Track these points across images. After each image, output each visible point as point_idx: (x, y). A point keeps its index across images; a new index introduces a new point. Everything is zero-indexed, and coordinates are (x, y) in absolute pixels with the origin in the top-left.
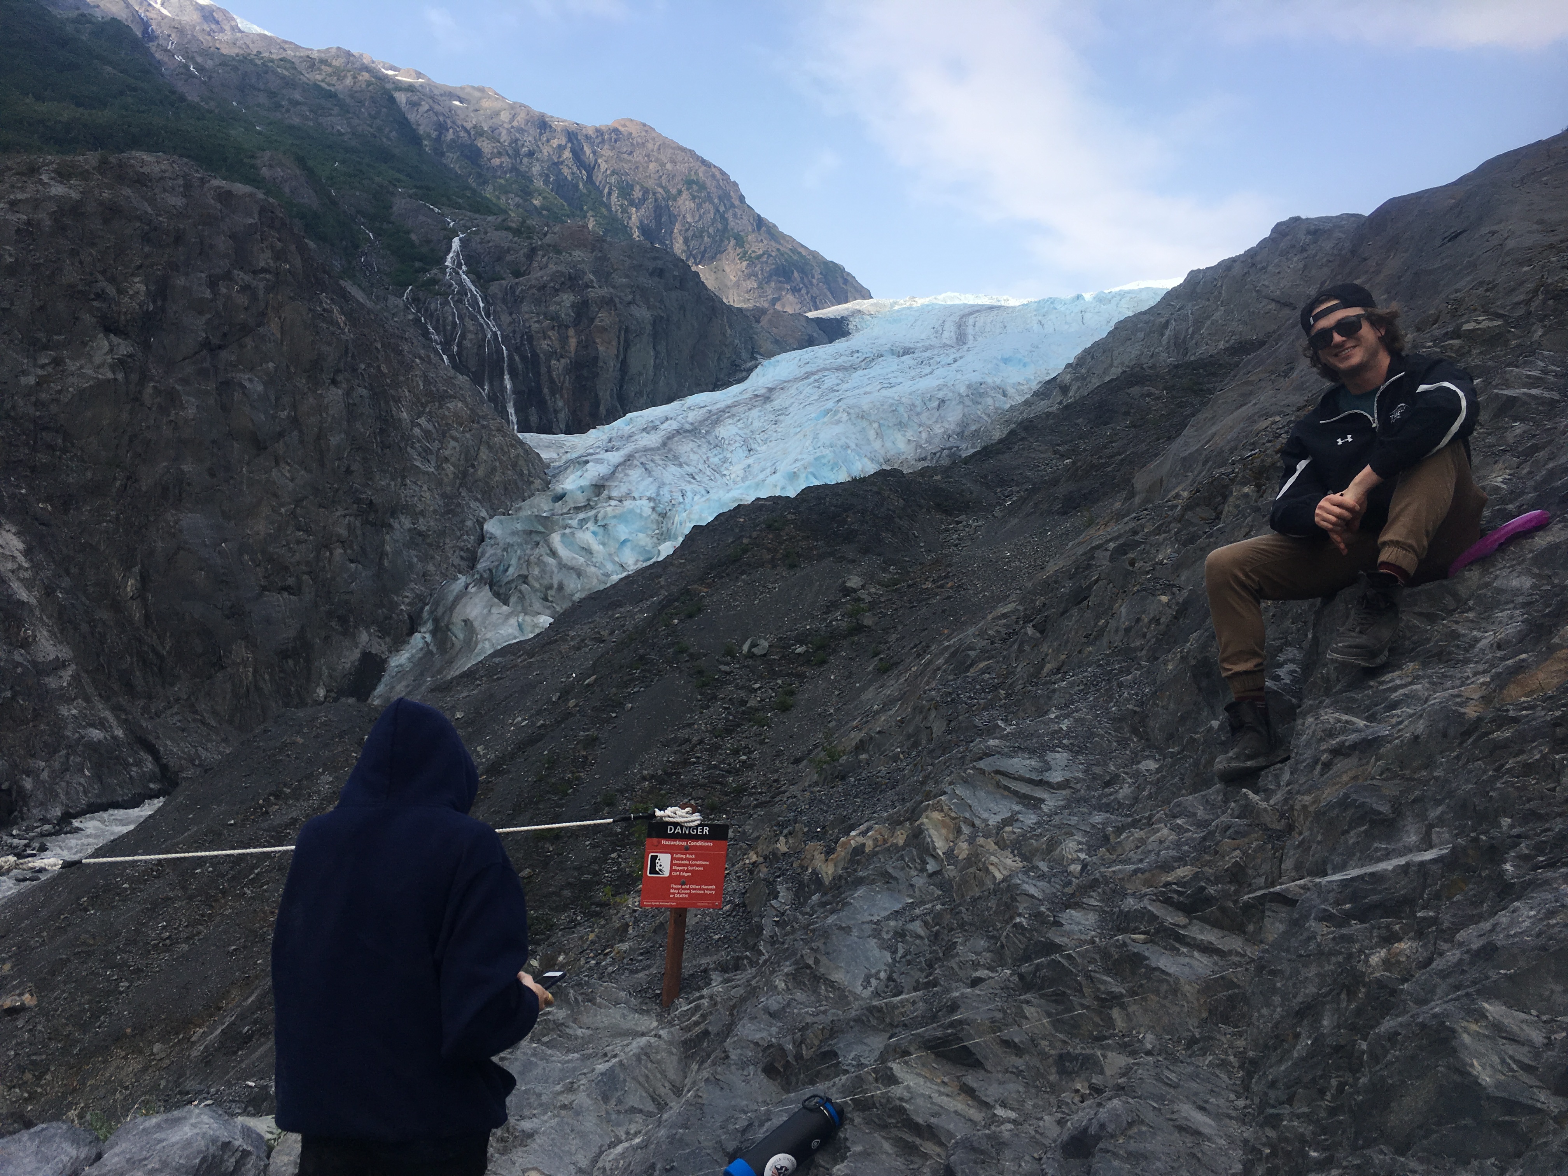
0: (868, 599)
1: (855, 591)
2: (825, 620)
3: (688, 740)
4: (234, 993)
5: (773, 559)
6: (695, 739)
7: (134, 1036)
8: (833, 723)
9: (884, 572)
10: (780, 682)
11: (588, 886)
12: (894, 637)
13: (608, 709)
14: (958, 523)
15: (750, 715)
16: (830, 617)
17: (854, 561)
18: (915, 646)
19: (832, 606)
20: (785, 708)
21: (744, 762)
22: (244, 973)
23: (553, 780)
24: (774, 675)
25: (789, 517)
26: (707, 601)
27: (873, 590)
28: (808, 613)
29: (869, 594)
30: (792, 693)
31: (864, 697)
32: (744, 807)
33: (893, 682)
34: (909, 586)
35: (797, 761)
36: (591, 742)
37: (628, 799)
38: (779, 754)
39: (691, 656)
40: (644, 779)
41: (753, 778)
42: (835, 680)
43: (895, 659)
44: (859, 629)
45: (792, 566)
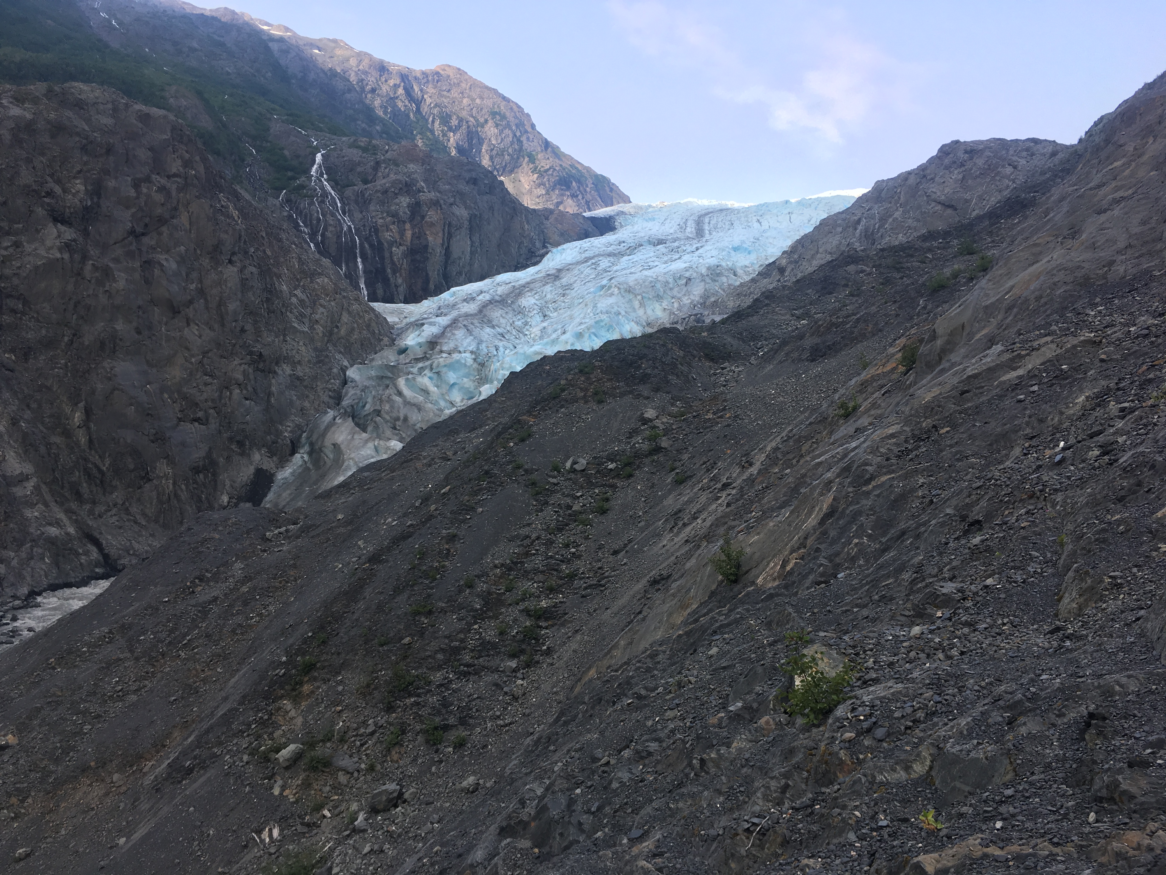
0: (662, 427)
1: (651, 420)
2: (629, 443)
3: (528, 537)
4: (176, 734)
5: (585, 396)
6: (534, 536)
7: (97, 768)
8: (643, 523)
9: (672, 406)
10: (597, 491)
11: (456, 651)
12: (685, 457)
13: (464, 512)
14: (723, 369)
15: (574, 517)
16: (634, 440)
17: (648, 398)
18: (705, 463)
19: (633, 433)
20: (603, 512)
21: (574, 553)
22: (182, 718)
23: (424, 568)
24: (591, 485)
25: (597, 364)
26: (535, 429)
27: (665, 420)
28: (615, 437)
29: (663, 423)
30: (607, 500)
31: (665, 503)
32: (576, 589)
33: (689, 491)
34: (694, 417)
35: (615, 553)
36: (452, 538)
37: (484, 582)
38: (601, 547)
39: (526, 471)
40: (496, 567)
41: (581, 566)
42: (641, 490)
43: (689, 473)
44: (658, 450)
45: (600, 402)
